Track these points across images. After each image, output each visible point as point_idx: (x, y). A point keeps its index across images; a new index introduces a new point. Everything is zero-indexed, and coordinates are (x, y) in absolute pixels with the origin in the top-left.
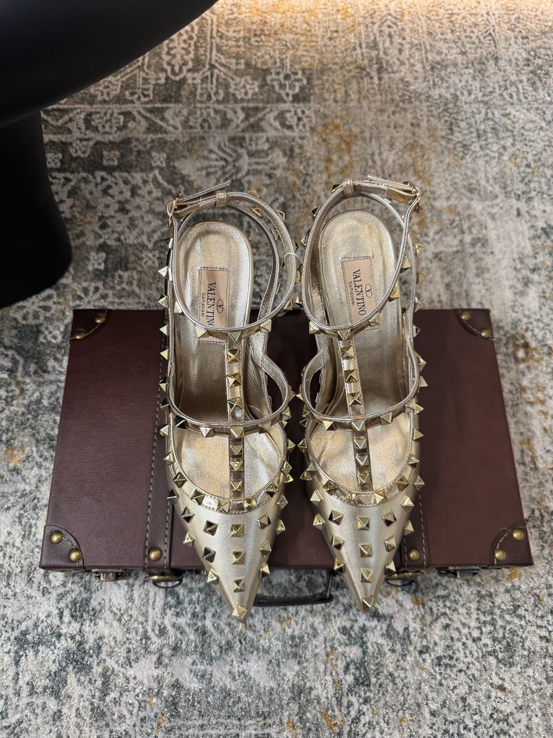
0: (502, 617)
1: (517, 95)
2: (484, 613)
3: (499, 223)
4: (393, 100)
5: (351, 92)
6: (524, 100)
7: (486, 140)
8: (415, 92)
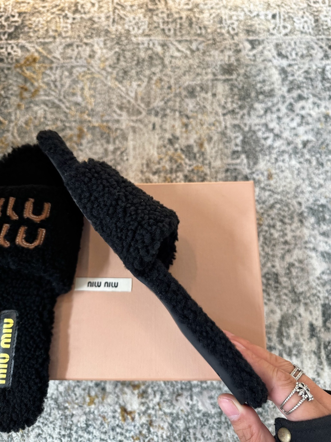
0: (76, 432)
1: (175, 30)
2: (65, 428)
3: (137, 136)
4: (79, 36)
5: (50, 31)
6: (178, 34)
7: (142, 67)
8: (98, 29)
